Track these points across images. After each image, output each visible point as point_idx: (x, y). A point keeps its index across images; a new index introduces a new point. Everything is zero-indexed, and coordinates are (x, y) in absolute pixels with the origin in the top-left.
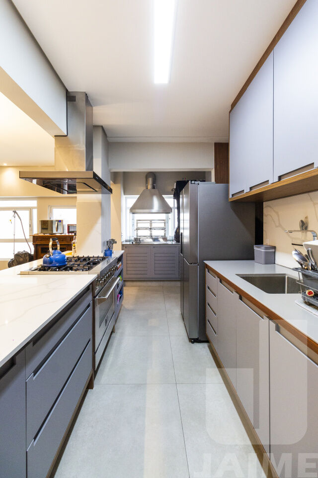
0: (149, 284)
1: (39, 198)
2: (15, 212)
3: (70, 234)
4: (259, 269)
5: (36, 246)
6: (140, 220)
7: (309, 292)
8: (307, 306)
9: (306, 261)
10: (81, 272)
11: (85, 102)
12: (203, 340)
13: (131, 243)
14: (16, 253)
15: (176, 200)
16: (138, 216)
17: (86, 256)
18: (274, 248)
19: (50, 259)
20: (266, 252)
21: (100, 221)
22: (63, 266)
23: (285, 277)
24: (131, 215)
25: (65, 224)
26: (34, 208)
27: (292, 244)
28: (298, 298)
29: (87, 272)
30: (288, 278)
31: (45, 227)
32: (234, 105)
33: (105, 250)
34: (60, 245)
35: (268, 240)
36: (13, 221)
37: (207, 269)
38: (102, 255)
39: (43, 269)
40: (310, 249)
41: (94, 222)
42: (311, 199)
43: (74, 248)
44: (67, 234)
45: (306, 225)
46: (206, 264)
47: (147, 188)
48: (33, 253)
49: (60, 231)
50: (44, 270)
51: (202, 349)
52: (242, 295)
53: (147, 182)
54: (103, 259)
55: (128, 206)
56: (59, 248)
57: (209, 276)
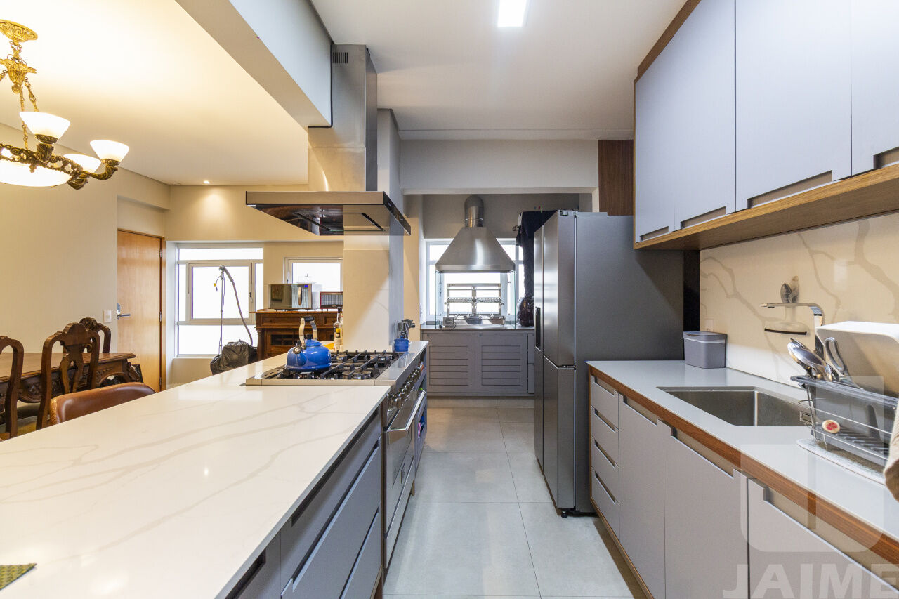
0: (472, 403)
1: (268, 245)
2: (223, 269)
3: (325, 310)
4: (696, 377)
5: (262, 332)
6: (452, 285)
7: (830, 425)
8: (825, 451)
9: (820, 363)
10: (359, 380)
11: (364, 64)
12: (586, 511)
13: (438, 328)
14: (225, 344)
15: (521, 249)
16: (449, 278)
17: (361, 350)
18: (725, 337)
19: (302, 355)
20: (708, 345)
21: (387, 285)
22: (324, 369)
23: (754, 392)
24: (438, 275)
25: (316, 291)
26: (259, 261)
27: (766, 330)
28: (803, 434)
29: (371, 381)
30: (759, 394)
31: (277, 297)
32: (644, 68)
33: (395, 341)
34: (318, 329)
35: (709, 322)
36: (219, 285)
37: (592, 378)
38: (390, 349)
39: (288, 374)
40: (832, 339)
41: (377, 287)
42: (804, 243)
43: (338, 335)
44: (319, 310)
45: (794, 293)
46: (592, 367)
47: (467, 226)
48: (255, 344)
49: (306, 304)
50: (290, 377)
51: (584, 529)
52: (678, 427)
53: (467, 215)
54: (395, 356)
55: (431, 259)
56: (315, 335)
57: (597, 390)
